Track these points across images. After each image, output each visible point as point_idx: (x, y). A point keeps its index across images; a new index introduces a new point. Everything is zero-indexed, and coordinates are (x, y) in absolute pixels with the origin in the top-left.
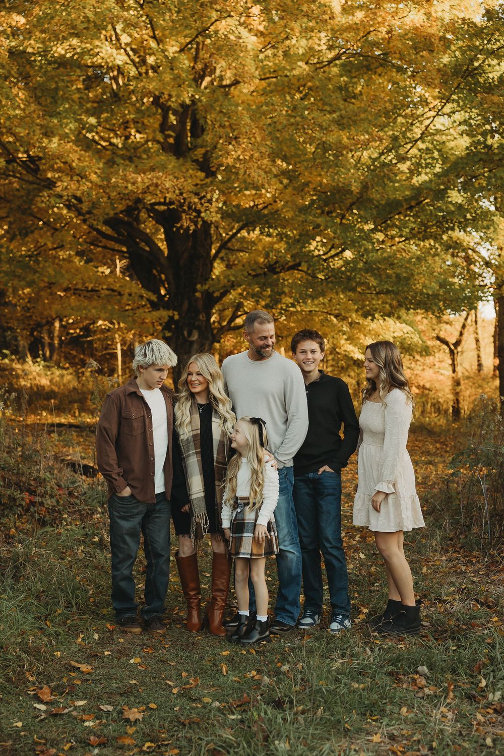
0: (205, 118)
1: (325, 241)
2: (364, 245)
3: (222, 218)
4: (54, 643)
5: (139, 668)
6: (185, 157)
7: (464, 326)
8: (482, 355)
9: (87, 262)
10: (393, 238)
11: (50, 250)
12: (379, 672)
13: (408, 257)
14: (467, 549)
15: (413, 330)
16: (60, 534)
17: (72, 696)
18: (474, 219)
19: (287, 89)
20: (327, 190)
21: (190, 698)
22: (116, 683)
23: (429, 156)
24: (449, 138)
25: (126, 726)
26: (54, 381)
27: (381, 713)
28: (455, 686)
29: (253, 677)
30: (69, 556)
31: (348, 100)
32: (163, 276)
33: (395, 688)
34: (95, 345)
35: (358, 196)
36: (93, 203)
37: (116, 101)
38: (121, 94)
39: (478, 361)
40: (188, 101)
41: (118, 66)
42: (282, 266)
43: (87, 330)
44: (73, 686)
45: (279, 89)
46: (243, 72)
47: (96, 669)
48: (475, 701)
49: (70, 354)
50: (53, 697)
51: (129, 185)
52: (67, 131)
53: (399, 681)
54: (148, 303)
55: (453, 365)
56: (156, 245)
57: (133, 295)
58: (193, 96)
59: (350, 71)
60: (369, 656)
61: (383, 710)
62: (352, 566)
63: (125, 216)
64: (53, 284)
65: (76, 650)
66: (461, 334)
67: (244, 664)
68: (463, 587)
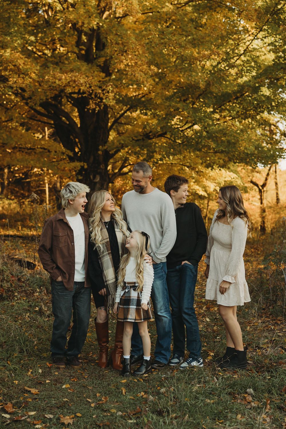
0: (106, 38)
1: (181, 118)
2: (207, 121)
3: (116, 103)
4: (13, 375)
5: (69, 391)
6: (92, 63)
7: (268, 175)
8: (279, 193)
9: (27, 130)
10: (225, 117)
11: (4, 122)
12: (223, 393)
13: (235, 129)
14: (274, 315)
15: (237, 177)
16: (13, 306)
17: (26, 409)
18: (277, 106)
19: (159, 21)
20: (184, 86)
21: (103, 410)
22: (54, 401)
23: (248, 65)
24: (261, 53)
25: (62, 427)
26: (5, 207)
27: (225, 419)
28: (270, 401)
29: (142, 396)
30: (20, 319)
31: (198, 28)
32: (77, 140)
33: (233, 403)
34: (32, 185)
35: (204, 90)
36: (33, 92)
37: (47, 26)
38: (51, 21)
39: (277, 197)
40: (95, 27)
41: (49, 3)
42: (154, 134)
43: (27, 175)
44: (27, 402)
45: (154, 20)
46: (131, 9)
47: (41, 391)
48: (283, 411)
49: (14, 190)
50: (14, 410)
51: (57, 81)
52: (16, 45)
53: (235, 398)
54: (67, 157)
55: (261, 199)
56: (73, 120)
57: (58, 152)
58: (98, 23)
59: (199, 10)
60: (216, 383)
61: (226, 416)
62: (201, 326)
63: (52, 100)
64: (6, 144)
65: (27, 380)
66: (266, 179)
67: (136, 388)
68: (273, 339)
